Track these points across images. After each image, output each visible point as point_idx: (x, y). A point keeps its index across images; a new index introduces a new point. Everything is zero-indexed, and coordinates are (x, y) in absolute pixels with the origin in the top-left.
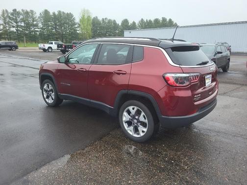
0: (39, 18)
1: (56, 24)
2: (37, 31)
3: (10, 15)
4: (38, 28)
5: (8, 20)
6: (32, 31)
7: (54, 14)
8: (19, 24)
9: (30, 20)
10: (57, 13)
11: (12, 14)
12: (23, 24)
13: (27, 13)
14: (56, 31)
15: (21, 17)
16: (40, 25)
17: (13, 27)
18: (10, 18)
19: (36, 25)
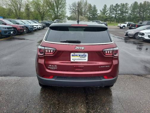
0: (130, 7)
1: (140, 11)
2: (127, 16)
3: (114, 7)
4: (128, 14)
5: (112, 10)
6: (124, 16)
7: (141, 4)
8: (117, 12)
9: (124, 9)
10: (143, 3)
11: (115, 7)
12: (119, 12)
13: (123, 5)
14: (139, 15)
15: (120, 8)
16: (130, 12)
17: (114, 14)
18: (113, 9)
19: (127, 12)
